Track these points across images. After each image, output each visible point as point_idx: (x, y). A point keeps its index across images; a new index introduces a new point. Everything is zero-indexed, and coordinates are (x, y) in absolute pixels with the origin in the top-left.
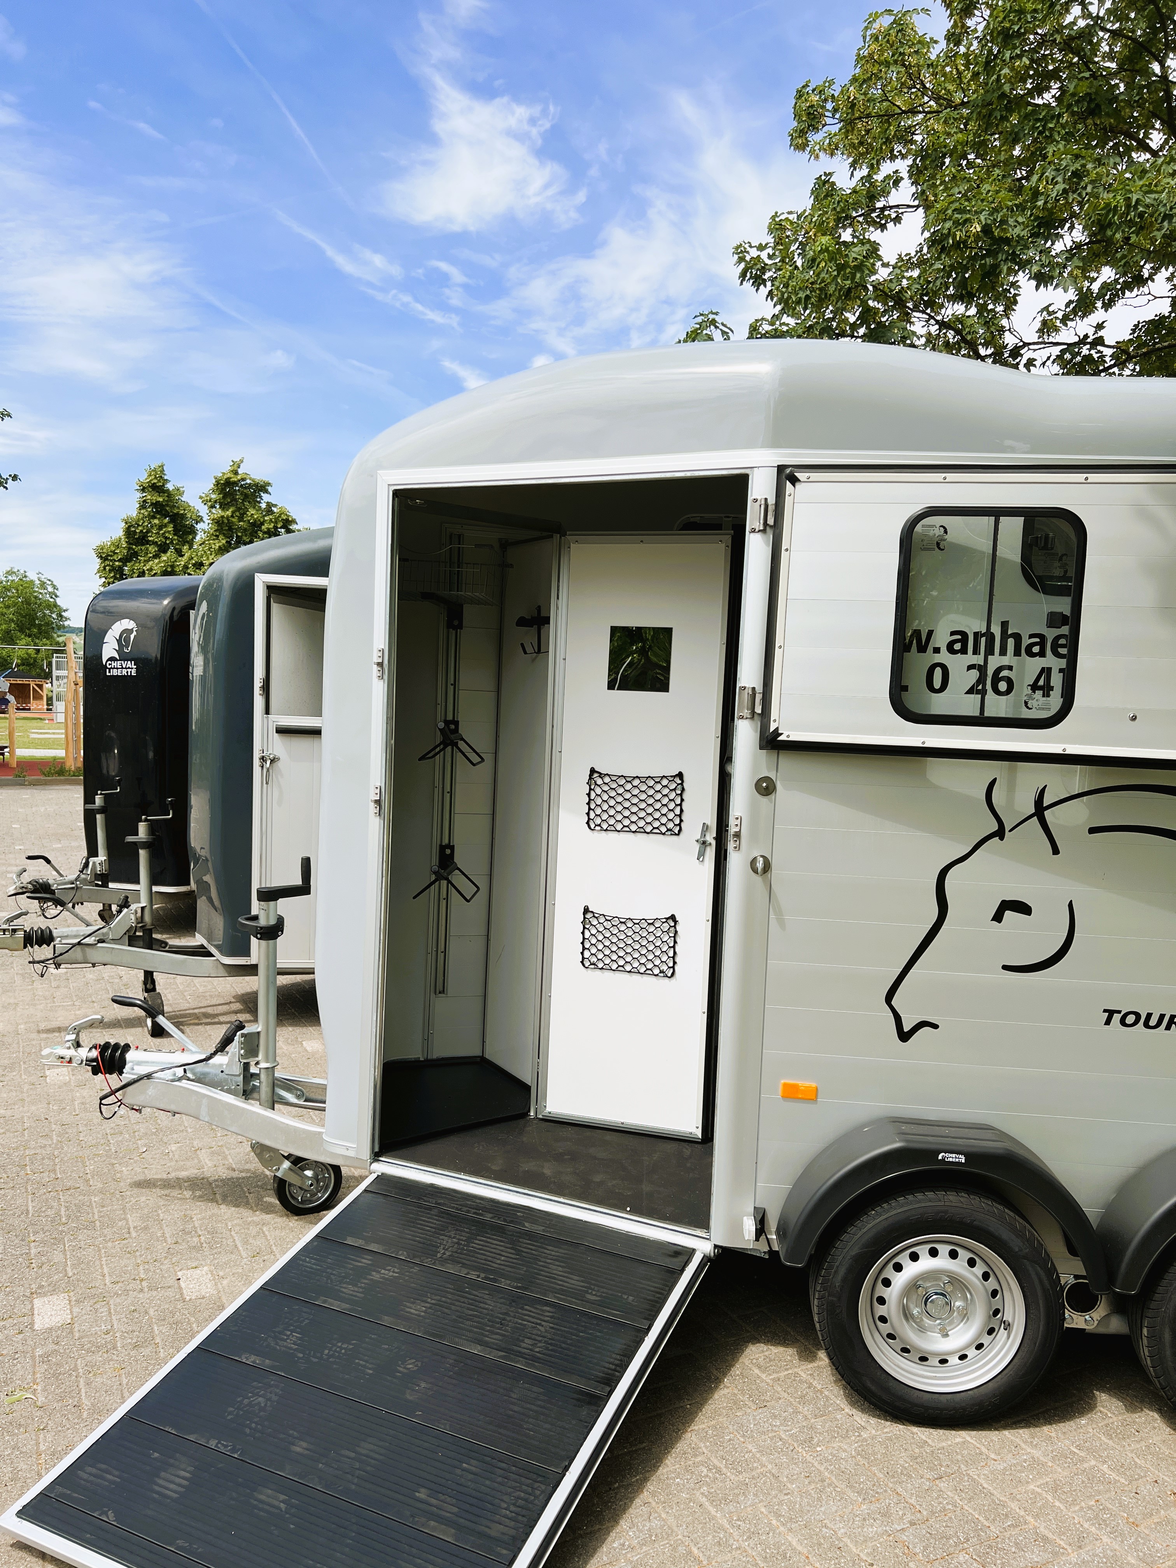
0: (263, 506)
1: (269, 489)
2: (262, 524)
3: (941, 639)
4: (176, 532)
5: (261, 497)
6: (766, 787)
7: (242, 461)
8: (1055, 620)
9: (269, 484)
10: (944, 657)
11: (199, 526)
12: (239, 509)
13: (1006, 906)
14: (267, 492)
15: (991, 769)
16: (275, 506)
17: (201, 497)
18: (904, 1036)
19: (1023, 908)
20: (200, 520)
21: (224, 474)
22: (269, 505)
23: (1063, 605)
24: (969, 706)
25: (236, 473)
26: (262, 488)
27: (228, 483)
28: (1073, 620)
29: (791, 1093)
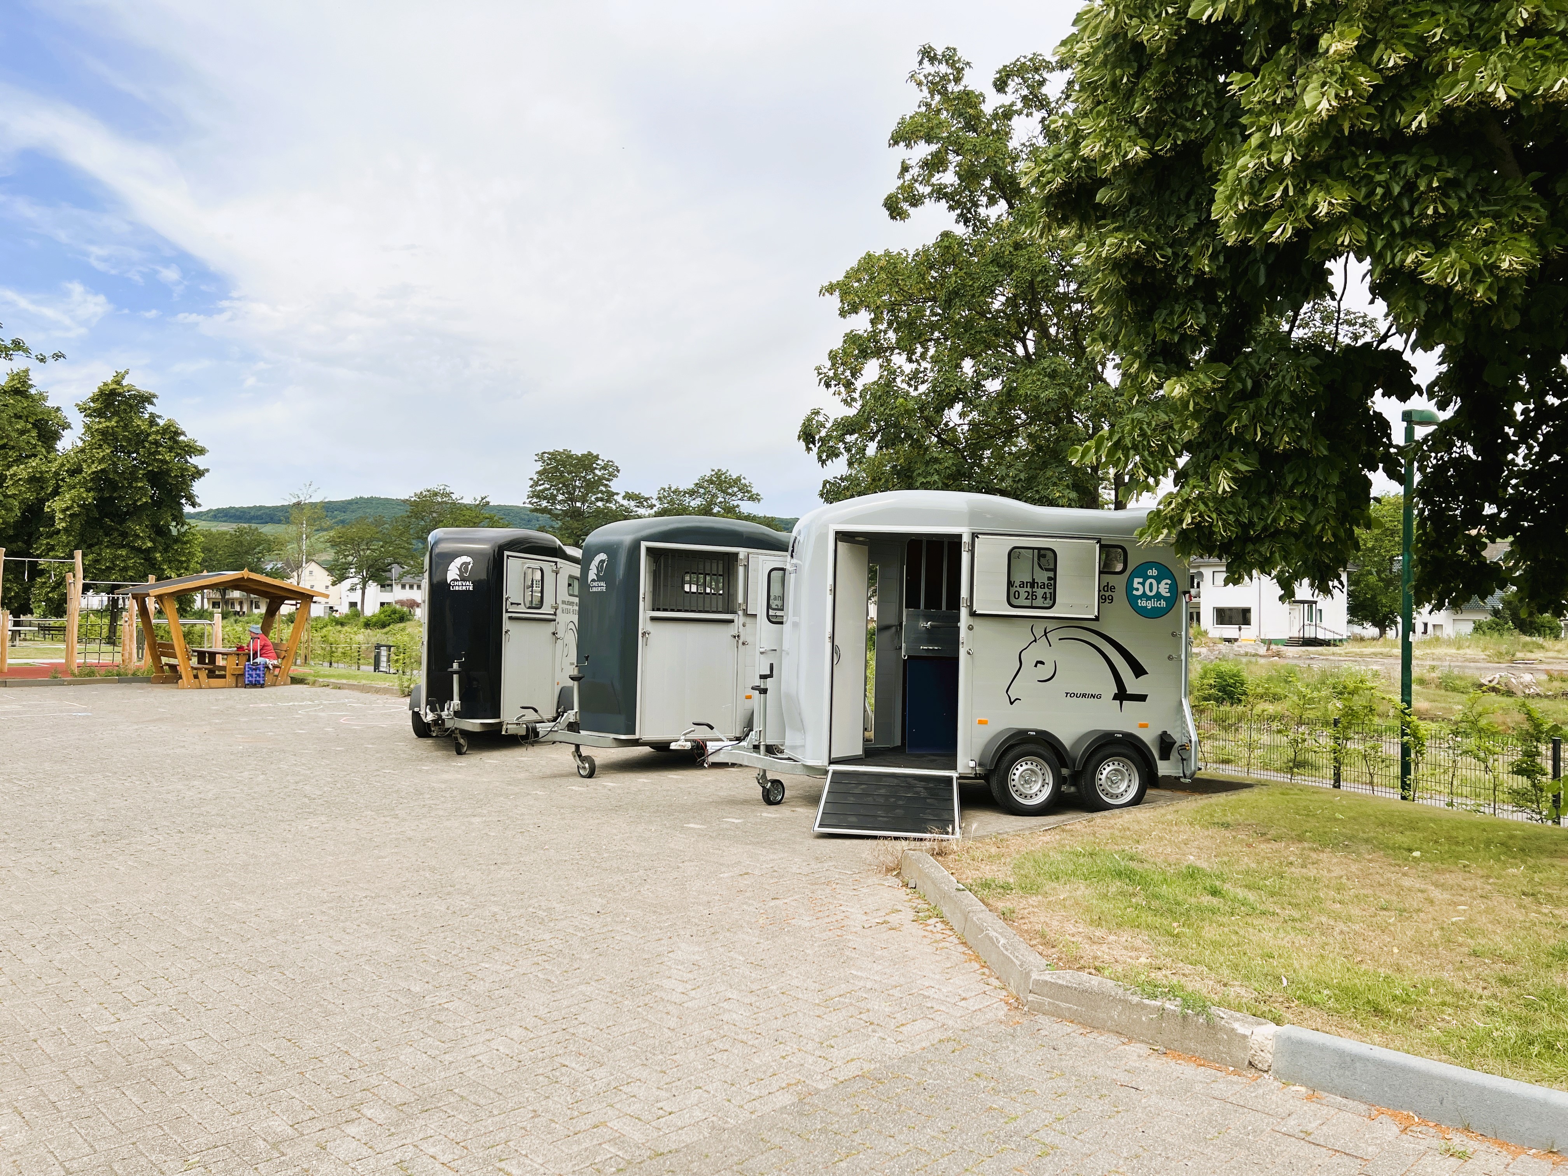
0: (147, 416)
1: (155, 400)
2: (149, 435)
3: (1017, 584)
4: (40, 437)
5: (144, 408)
6: (970, 628)
7: (127, 372)
8: (1049, 579)
9: (154, 396)
10: (1018, 589)
11: (65, 433)
12: (122, 419)
13: (1038, 662)
14: (152, 403)
15: (1031, 622)
16: (159, 417)
17: (77, 405)
18: (1012, 703)
19: (1042, 663)
20: (66, 426)
21: (105, 384)
22: (152, 415)
23: (1051, 574)
24: (1028, 603)
25: (118, 383)
26: (147, 399)
27: (113, 393)
28: (1055, 579)
29: (981, 722)
